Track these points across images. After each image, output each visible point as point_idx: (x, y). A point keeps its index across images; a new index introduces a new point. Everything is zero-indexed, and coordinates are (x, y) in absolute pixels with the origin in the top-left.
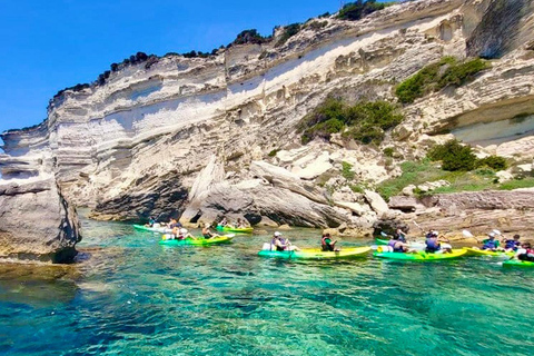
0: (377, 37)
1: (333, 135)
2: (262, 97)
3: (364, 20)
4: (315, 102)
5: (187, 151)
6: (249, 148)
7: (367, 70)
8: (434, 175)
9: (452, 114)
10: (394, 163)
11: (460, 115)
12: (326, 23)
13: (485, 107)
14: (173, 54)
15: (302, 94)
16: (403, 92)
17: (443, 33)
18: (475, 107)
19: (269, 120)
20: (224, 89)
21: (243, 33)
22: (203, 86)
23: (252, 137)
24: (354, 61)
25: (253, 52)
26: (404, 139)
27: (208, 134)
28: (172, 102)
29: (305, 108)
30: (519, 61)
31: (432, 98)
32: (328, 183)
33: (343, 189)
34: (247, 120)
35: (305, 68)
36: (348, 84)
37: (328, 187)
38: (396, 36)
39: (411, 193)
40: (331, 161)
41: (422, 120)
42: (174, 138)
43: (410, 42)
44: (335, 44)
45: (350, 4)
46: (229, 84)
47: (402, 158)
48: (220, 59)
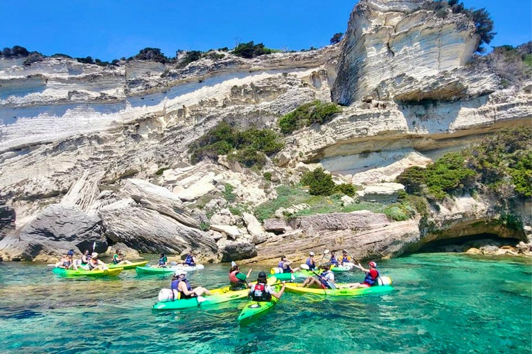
0: (265, 75)
1: (220, 156)
2: (163, 114)
3: (255, 59)
4: (212, 124)
5: (71, 166)
6: (145, 166)
7: (257, 102)
8: (302, 198)
9: (320, 147)
10: (272, 187)
11: (325, 148)
12: (223, 55)
13: (340, 143)
14: (64, 56)
15: (201, 116)
16: (284, 124)
17: (314, 81)
18: (334, 142)
19: (168, 138)
20: (123, 102)
21: (147, 50)
22: (99, 95)
23: (150, 154)
24: (247, 92)
25: (156, 69)
26: (284, 165)
27: (100, 147)
28: (59, 108)
29: (203, 130)
30: (359, 110)
31: (305, 131)
32: (208, 205)
33: (223, 211)
34: (145, 136)
35: (204, 92)
36: (241, 111)
37: (207, 209)
38: (280, 77)
39: (281, 216)
40: (215, 183)
41: (299, 150)
42: (55, 149)
43: (290, 84)
44: (232, 75)
45: (244, 44)
46: (129, 97)
47: (280, 182)
48: (120, 70)
